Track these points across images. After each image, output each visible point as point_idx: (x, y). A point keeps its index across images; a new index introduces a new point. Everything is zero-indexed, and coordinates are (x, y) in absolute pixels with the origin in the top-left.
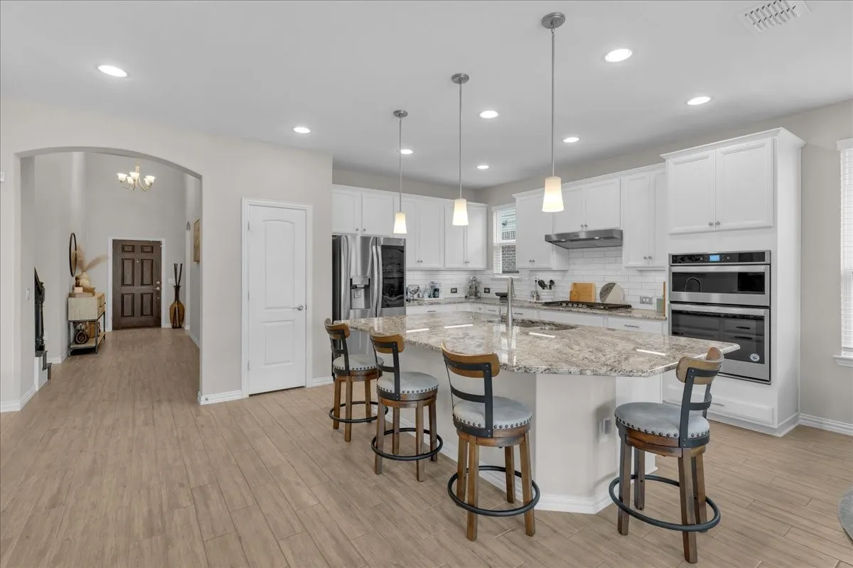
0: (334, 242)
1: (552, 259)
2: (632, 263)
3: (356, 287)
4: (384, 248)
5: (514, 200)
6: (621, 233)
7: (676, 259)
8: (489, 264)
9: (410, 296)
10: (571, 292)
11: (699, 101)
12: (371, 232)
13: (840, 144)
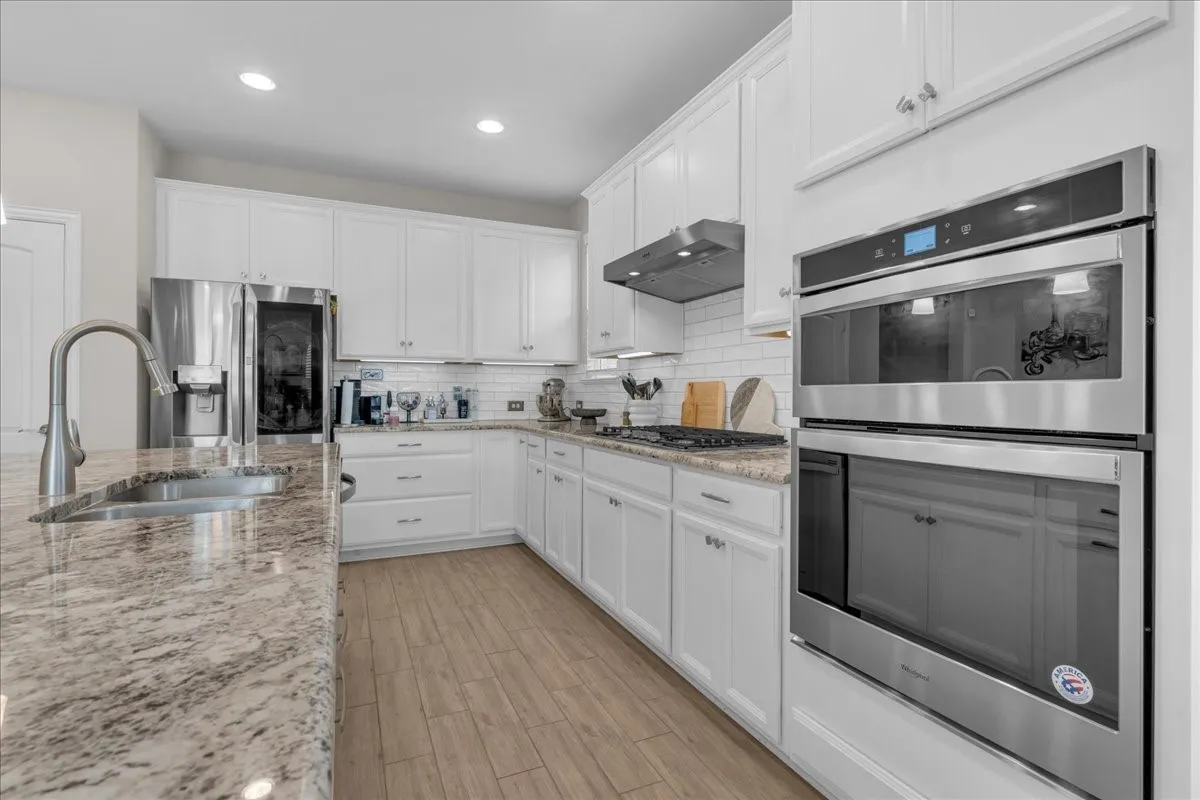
1: (633, 326)
3: (189, 388)
10: (684, 404)
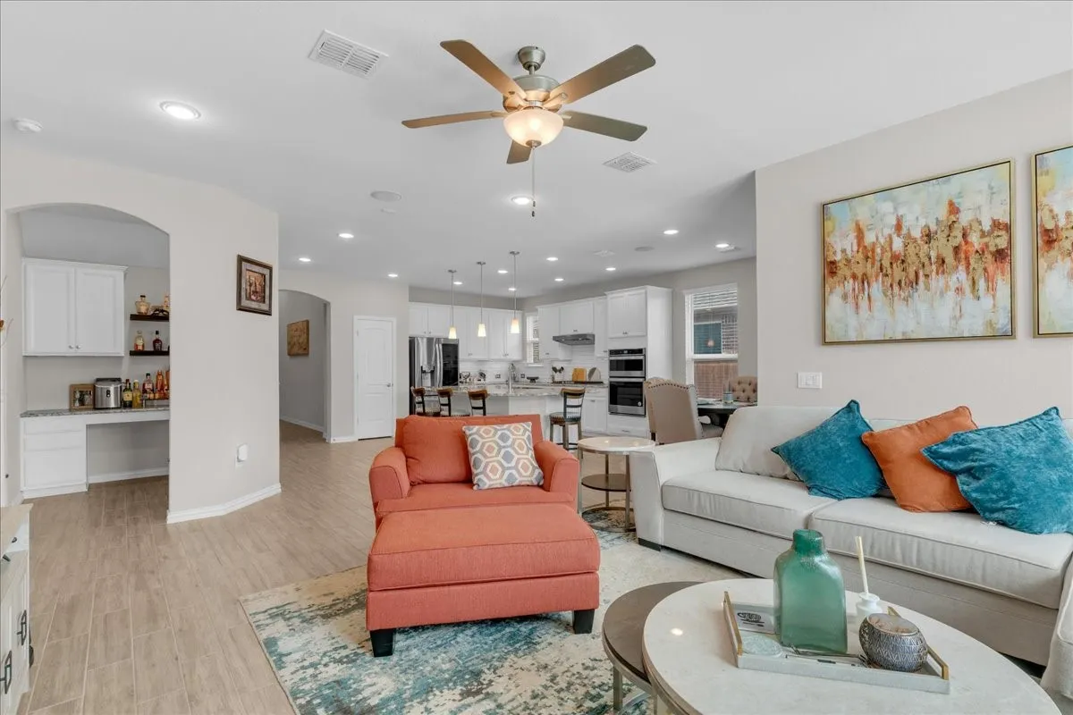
0: (410, 341)
1: (559, 353)
2: (598, 355)
3: (425, 372)
4: (443, 345)
5: (537, 310)
6: (594, 336)
7: (613, 352)
8: (524, 358)
9: (462, 379)
10: (574, 375)
11: (611, 269)
12: (435, 334)
13: (684, 292)
